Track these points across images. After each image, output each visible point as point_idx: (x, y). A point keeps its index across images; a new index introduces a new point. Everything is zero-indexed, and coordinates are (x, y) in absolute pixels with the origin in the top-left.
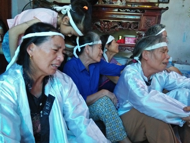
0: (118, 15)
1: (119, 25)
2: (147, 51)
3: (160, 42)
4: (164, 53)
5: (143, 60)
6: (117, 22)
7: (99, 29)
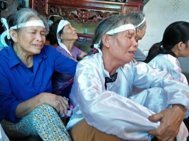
0: (96, 4)
1: (98, 15)
2: (109, 35)
3: (124, 24)
4: (130, 38)
5: (104, 48)
6: (96, 11)
7: (76, 19)
